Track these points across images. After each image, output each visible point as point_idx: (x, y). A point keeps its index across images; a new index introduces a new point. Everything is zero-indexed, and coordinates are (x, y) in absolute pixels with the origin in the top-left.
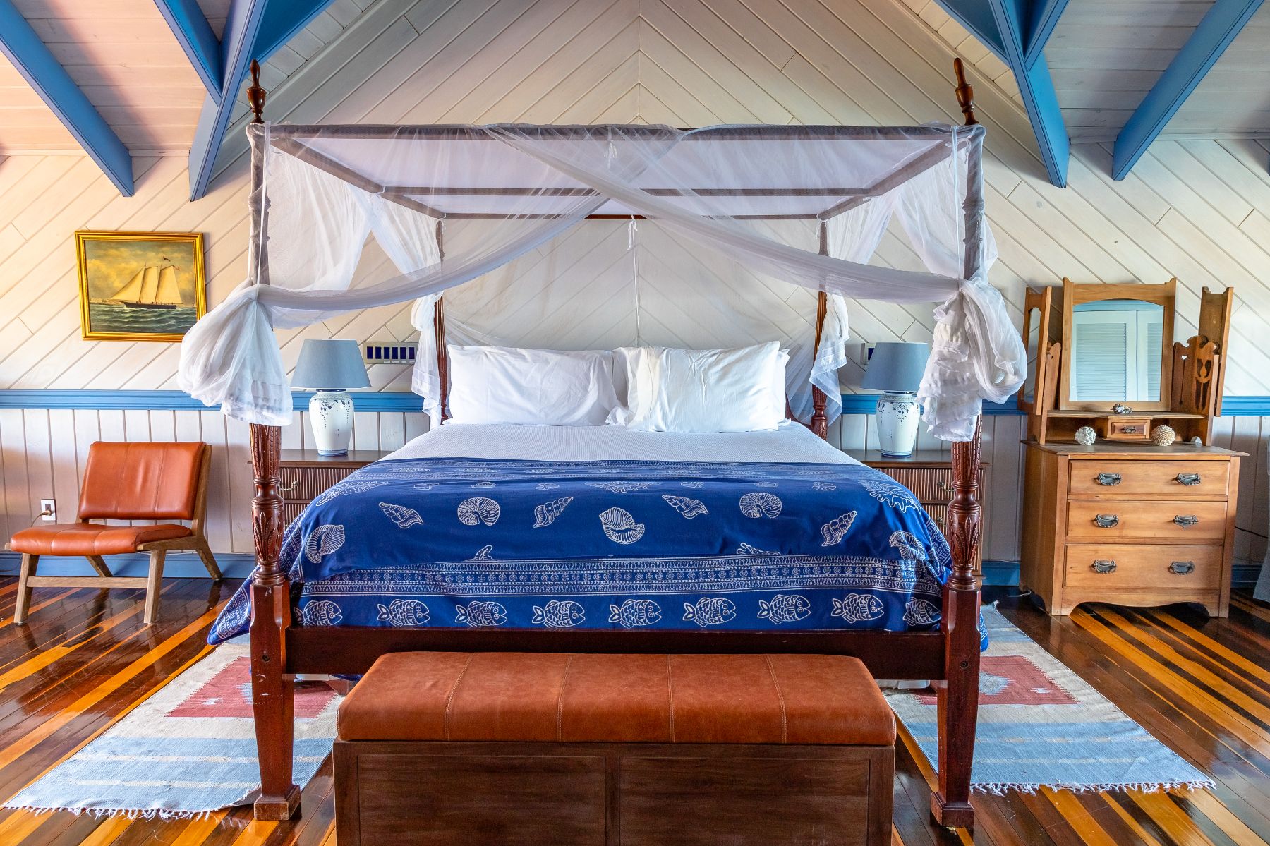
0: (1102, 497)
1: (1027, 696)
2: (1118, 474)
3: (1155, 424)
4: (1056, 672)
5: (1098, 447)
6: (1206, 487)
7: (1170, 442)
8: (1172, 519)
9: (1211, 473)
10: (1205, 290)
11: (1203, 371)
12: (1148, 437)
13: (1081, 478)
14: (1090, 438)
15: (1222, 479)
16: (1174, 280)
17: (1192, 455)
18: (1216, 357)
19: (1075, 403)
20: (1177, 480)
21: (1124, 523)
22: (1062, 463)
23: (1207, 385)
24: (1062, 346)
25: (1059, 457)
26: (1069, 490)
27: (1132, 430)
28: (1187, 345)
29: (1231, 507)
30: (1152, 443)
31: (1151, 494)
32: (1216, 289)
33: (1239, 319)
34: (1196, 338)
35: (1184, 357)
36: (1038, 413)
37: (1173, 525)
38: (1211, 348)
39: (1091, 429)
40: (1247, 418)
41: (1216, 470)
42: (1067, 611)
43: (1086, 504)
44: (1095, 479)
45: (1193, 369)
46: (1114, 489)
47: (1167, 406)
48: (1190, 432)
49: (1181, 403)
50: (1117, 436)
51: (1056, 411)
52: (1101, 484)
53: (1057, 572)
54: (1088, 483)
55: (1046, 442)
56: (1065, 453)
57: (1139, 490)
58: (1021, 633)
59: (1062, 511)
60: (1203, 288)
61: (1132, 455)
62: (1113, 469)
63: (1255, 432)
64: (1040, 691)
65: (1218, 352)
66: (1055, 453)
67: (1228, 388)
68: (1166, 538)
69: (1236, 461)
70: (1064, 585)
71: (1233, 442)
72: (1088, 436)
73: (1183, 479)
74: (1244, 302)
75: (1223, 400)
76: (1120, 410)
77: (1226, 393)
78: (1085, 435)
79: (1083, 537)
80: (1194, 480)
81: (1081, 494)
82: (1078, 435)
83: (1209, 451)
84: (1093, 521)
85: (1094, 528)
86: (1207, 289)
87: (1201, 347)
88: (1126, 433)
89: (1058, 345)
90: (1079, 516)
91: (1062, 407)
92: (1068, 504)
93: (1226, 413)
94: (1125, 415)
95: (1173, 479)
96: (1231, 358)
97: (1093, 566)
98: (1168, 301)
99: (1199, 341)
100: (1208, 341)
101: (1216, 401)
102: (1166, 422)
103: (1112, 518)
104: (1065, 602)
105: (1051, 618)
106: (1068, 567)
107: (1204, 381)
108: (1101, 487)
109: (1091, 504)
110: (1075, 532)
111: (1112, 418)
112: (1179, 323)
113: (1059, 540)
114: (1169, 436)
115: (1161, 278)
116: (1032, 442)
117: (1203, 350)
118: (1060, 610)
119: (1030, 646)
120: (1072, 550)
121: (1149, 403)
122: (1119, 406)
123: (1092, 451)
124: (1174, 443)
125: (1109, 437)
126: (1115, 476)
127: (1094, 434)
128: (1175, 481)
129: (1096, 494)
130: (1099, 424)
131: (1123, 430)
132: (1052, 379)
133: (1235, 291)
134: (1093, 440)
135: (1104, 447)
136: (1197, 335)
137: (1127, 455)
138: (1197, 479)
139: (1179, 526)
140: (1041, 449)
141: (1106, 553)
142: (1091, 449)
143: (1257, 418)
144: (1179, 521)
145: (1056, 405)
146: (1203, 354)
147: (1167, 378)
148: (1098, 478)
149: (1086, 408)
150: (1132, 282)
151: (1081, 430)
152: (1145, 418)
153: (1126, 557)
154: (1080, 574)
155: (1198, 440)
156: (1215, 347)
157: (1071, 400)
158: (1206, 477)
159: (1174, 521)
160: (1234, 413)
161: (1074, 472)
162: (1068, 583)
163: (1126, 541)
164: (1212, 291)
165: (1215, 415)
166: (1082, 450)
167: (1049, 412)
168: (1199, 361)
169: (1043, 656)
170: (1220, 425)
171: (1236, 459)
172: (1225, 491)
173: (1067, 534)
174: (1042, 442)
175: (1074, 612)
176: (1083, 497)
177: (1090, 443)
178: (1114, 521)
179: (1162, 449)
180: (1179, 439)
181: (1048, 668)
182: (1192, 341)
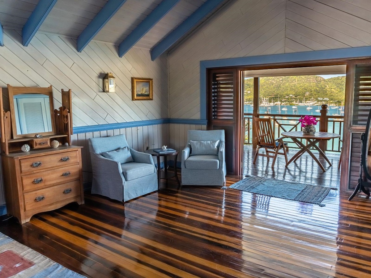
0: (35, 172)
1: (11, 271)
2: (40, 162)
3: (52, 140)
4: (24, 252)
5: (31, 152)
6: (72, 161)
7: (58, 146)
8: (62, 174)
9: (72, 155)
10: (62, 90)
11: (66, 119)
12: (49, 145)
13: (26, 166)
14: (28, 149)
15: (76, 157)
16: (51, 86)
17: (66, 150)
18: (69, 114)
19: (19, 135)
20: (62, 160)
21: (45, 180)
22: (17, 162)
23: (67, 124)
24: (10, 112)
25: (15, 159)
26: (21, 172)
27: (43, 144)
28: (59, 110)
29: (80, 166)
30: (51, 148)
31: (54, 167)
32: (66, 90)
33: (75, 100)
34: (61, 107)
35: (59, 115)
36: (4, 141)
37: (63, 177)
38: (67, 111)
39: (28, 145)
40: (81, 134)
41: (74, 154)
42: (28, 220)
43: (29, 176)
44: (31, 165)
45: (62, 119)
46: (39, 168)
47: (55, 133)
48: (64, 141)
49: (60, 131)
50: (38, 147)
51: (12, 140)
52: (34, 167)
53: (21, 206)
54: (29, 168)
55: (9, 153)
56: (17, 157)
57: (49, 166)
58: (8, 238)
59: (19, 181)
60: (62, 89)
61: (44, 154)
62: (38, 160)
63: (84, 138)
64: (17, 265)
65: (69, 112)
66: (13, 158)
67: (74, 124)
68: (61, 182)
69: (80, 150)
70: (25, 210)
71: (78, 143)
72: (27, 148)
73: (63, 159)
74: (75, 94)
75: (73, 128)
76: (38, 136)
77: (74, 126)
78: (26, 148)
79: (30, 189)
80: (67, 159)
81: (26, 172)
82: (23, 148)
83: (71, 148)
84: (33, 182)
85: (34, 185)
86: (63, 89)
87: (64, 111)
88: (41, 145)
89: (9, 112)
90: (27, 182)
91: (15, 138)
92: (22, 178)
93: (75, 133)
94: (40, 138)
95: (60, 160)
96: (74, 114)
97: (36, 200)
98: (50, 93)
99: (63, 108)
100: (65, 108)
101: (71, 129)
102: (56, 139)
103: (40, 179)
104: (26, 217)
105: (22, 225)
106: (26, 202)
107: (66, 123)
108: (34, 168)
109: (32, 176)
110: (27, 188)
111: (35, 140)
112: (55, 102)
113: (20, 193)
114: (57, 144)
115: (47, 86)
116: (3, 154)
117: (64, 112)
118: (25, 221)
119: (13, 243)
120: (26, 196)
121: (49, 132)
122: (38, 135)
123: (29, 154)
124: (59, 146)
125: (35, 147)
126: (39, 163)
127: (29, 147)
128: (61, 161)
129: (33, 171)
130: (30, 143)
131: (40, 144)
132: (8, 126)
133: (72, 90)
134: (29, 150)
135: (33, 152)
136: (62, 106)
137: (42, 154)
138: (68, 159)
139: (65, 176)
140: (7, 157)
141: (40, 193)
142: (29, 153)
143: (84, 134)
144: (65, 175)
145: (12, 137)
146: (64, 113)
147: (54, 123)
148: (32, 165)
149: (25, 137)
150: (36, 86)
151: (23, 146)
152: (48, 138)
153: (47, 193)
154: (31, 204)
155: (67, 144)
156: (68, 110)
157: (18, 134)
158: (71, 157)
159: (63, 175)
160: (77, 133)
161: (22, 164)
162: (27, 209)
163: (47, 186)
164: (65, 90)
165: (71, 134)
166: (25, 154)
167: (8, 140)
168: (64, 115)
169: (18, 246)
170: (73, 137)
171: (79, 149)
172: (78, 161)
173: (23, 190)
174: (7, 153)
175: (31, 219)
176: (28, 173)
177: (28, 151)
178: (41, 180)
179: (55, 149)
180: (61, 144)
181: (21, 252)
182: (60, 108)
